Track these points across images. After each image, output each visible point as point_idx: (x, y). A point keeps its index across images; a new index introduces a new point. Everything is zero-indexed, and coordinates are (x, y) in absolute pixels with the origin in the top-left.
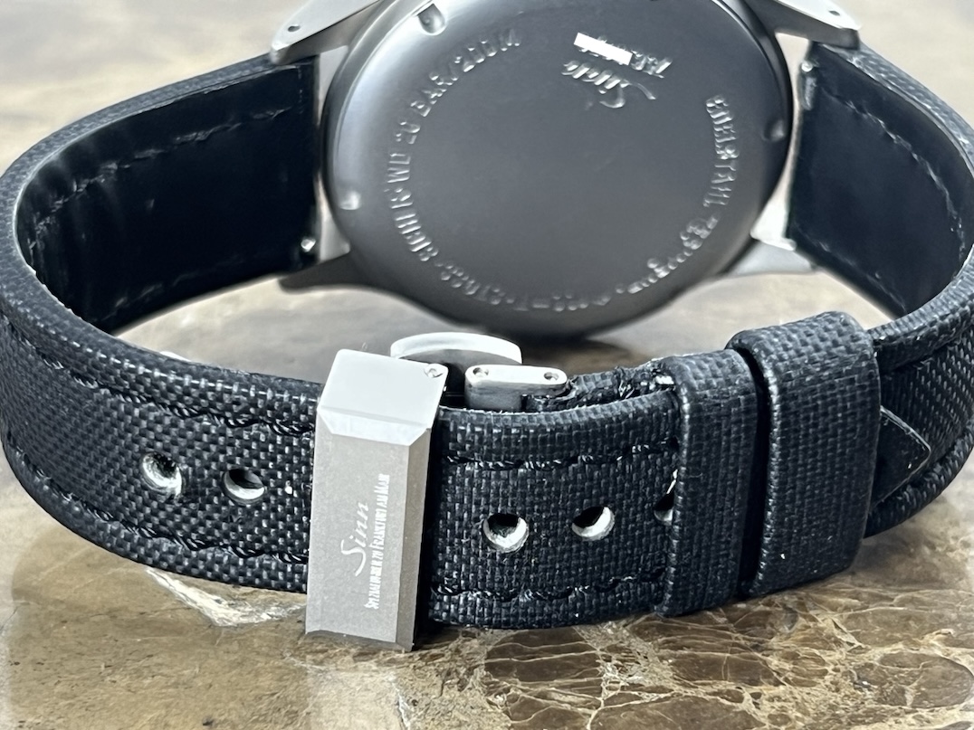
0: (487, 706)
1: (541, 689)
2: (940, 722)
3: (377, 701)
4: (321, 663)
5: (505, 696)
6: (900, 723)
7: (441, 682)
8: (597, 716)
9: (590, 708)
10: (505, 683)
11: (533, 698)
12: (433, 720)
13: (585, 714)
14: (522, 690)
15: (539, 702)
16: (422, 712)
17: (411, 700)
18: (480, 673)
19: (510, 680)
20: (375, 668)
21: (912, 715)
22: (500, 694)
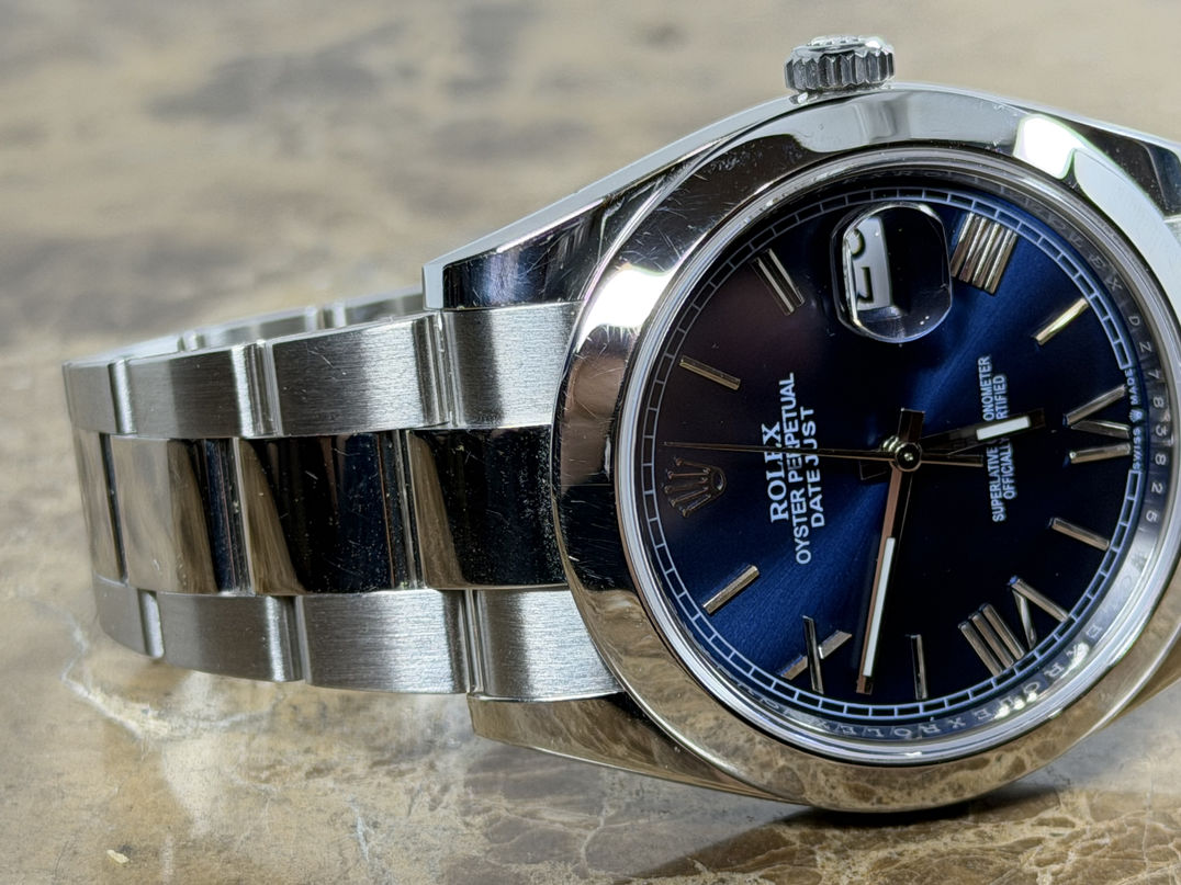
0: (463, 828)
1: (530, 807)
2: (1004, 839)
3: (331, 823)
4: (267, 781)
5: (486, 816)
6: (958, 840)
7: (409, 801)
8: (595, 837)
9: (586, 827)
10: (487, 801)
11: (520, 818)
12: (396, 843)
13: (580, 835)
14: (507, 810)
15: (528, 823)
16: (384, 835)
17: (371, 823)
18: (456, 791)
19: (494, 797)
20: (331, 784)
21: (972, 831)
22: (479, 813)
